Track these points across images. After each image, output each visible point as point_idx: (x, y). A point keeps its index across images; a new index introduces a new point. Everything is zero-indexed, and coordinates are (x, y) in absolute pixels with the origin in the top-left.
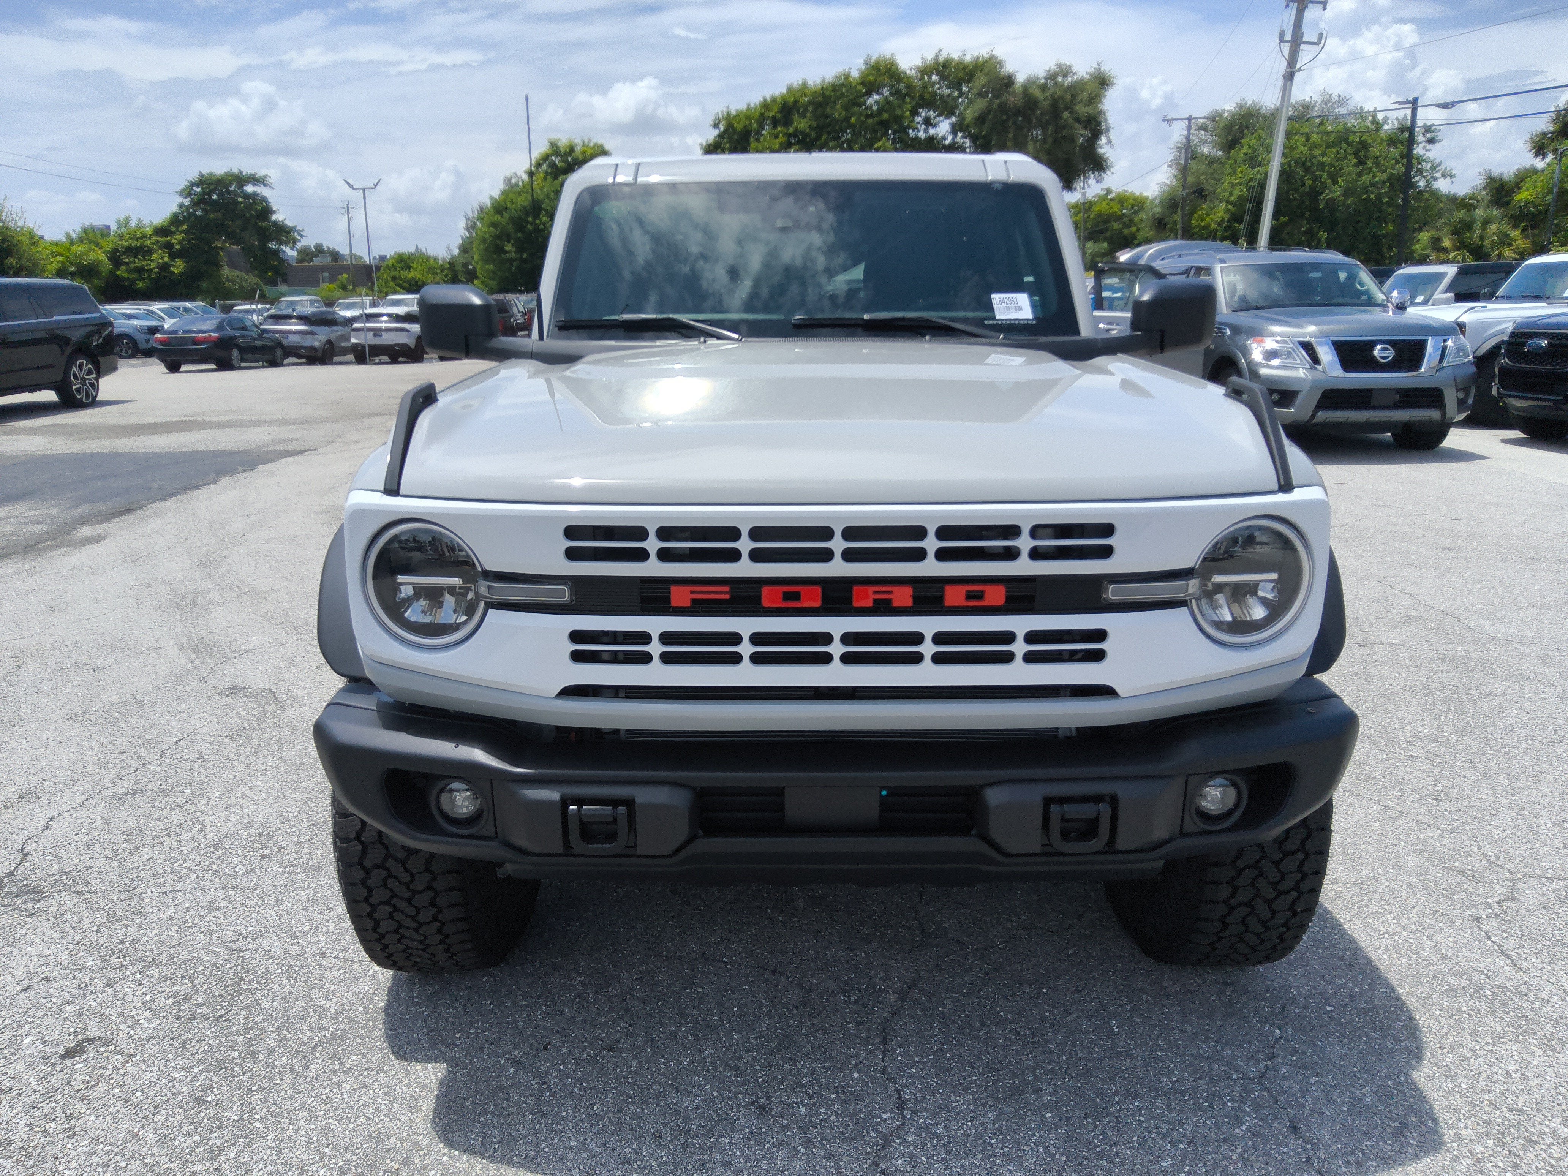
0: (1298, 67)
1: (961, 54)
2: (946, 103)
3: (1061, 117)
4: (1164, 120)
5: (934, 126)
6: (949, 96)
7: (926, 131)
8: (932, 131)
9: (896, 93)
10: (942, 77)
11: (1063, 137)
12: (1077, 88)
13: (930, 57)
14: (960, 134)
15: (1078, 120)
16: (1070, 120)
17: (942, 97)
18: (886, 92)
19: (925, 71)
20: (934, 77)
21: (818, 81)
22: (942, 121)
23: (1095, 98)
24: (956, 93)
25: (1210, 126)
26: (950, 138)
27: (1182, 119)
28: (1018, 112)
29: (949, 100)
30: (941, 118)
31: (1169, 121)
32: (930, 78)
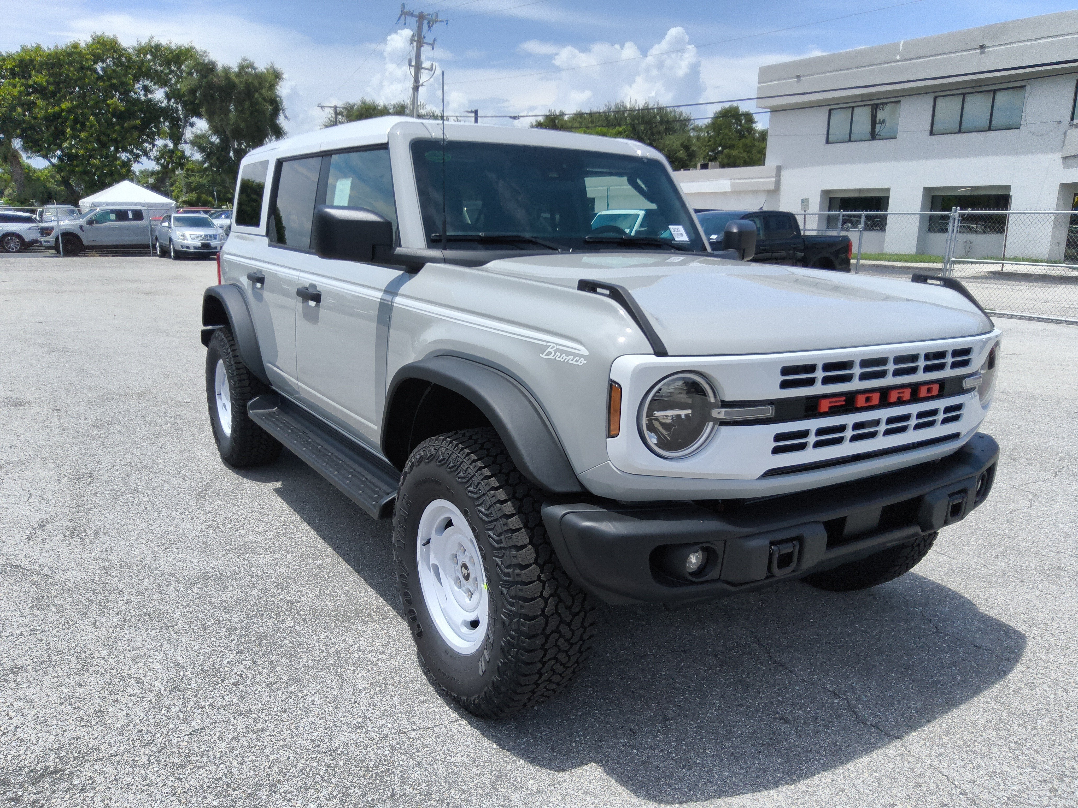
0: (421, 83)
1: (168, 43)
2: (160, 76)
3: (253, 97)
4: (319, 106)
5: (151, 92)
6: (162, 72)
7: (146, 95)
8: (150, 96)
9: (118, 63)
10: (154, 56)
11: (257, 110)
12: (260, 77)
13: (144, 42)
14: (173, 100)
15: (265, 99)
16: (260, 99)
17: (156, 71)
18: (109, 62)
19: (141, 51)
20: (149, 57)
21: (52, 47)
22: (157, 90)
23: (272, 87)
24: (167, 71)
25: (345, 114)
26: (166, 102)
27: (331, 107)
28: (220, 89)
29: (163, 75)
30: (157, 87)
31: (322, 107)
32: (145, 56)
